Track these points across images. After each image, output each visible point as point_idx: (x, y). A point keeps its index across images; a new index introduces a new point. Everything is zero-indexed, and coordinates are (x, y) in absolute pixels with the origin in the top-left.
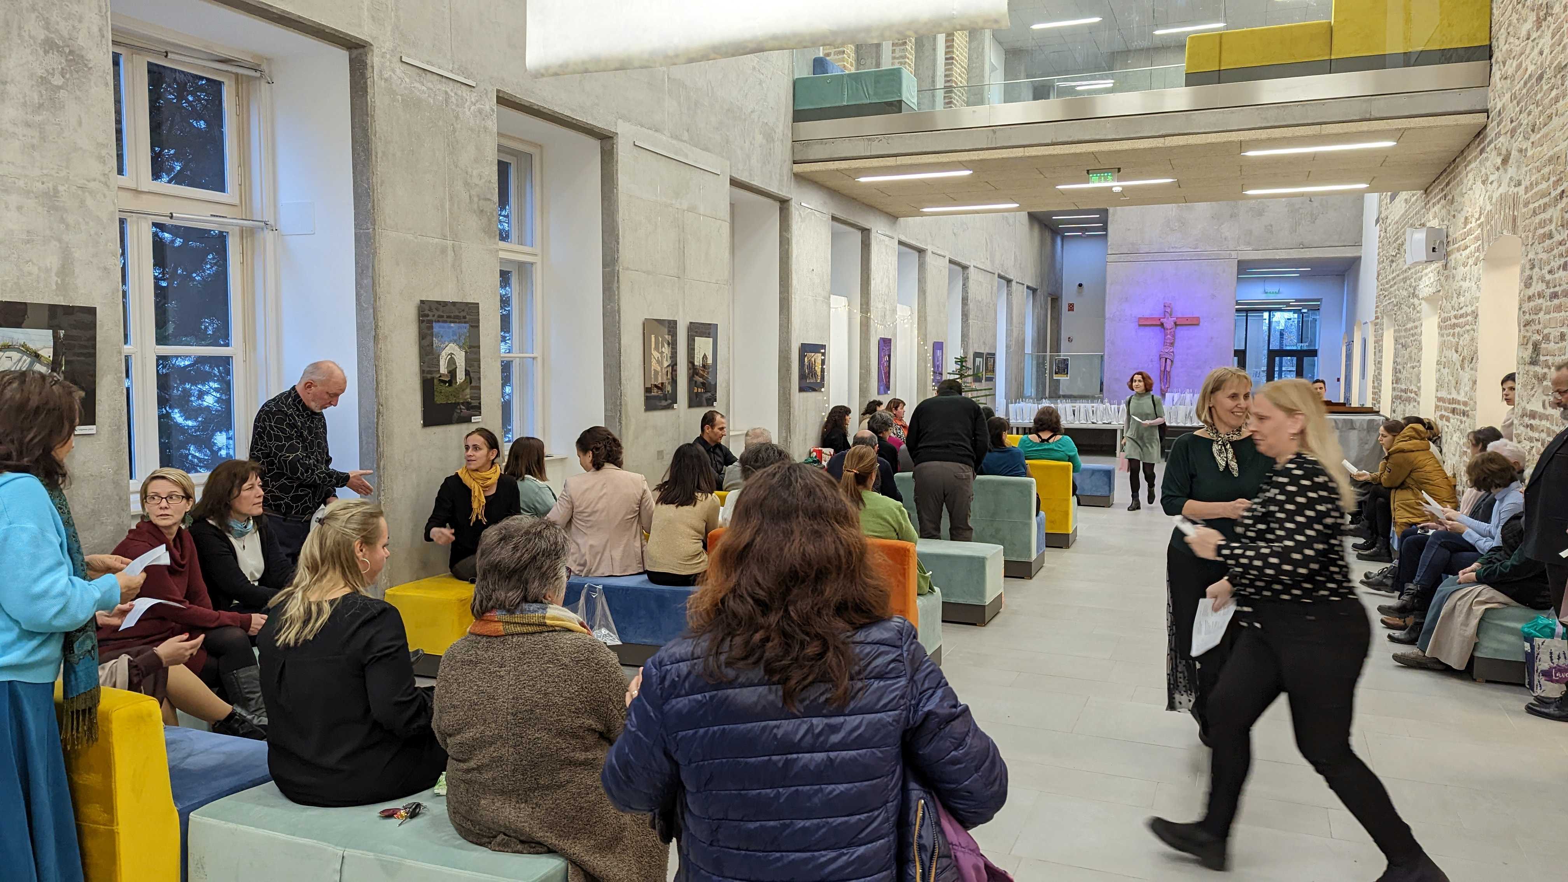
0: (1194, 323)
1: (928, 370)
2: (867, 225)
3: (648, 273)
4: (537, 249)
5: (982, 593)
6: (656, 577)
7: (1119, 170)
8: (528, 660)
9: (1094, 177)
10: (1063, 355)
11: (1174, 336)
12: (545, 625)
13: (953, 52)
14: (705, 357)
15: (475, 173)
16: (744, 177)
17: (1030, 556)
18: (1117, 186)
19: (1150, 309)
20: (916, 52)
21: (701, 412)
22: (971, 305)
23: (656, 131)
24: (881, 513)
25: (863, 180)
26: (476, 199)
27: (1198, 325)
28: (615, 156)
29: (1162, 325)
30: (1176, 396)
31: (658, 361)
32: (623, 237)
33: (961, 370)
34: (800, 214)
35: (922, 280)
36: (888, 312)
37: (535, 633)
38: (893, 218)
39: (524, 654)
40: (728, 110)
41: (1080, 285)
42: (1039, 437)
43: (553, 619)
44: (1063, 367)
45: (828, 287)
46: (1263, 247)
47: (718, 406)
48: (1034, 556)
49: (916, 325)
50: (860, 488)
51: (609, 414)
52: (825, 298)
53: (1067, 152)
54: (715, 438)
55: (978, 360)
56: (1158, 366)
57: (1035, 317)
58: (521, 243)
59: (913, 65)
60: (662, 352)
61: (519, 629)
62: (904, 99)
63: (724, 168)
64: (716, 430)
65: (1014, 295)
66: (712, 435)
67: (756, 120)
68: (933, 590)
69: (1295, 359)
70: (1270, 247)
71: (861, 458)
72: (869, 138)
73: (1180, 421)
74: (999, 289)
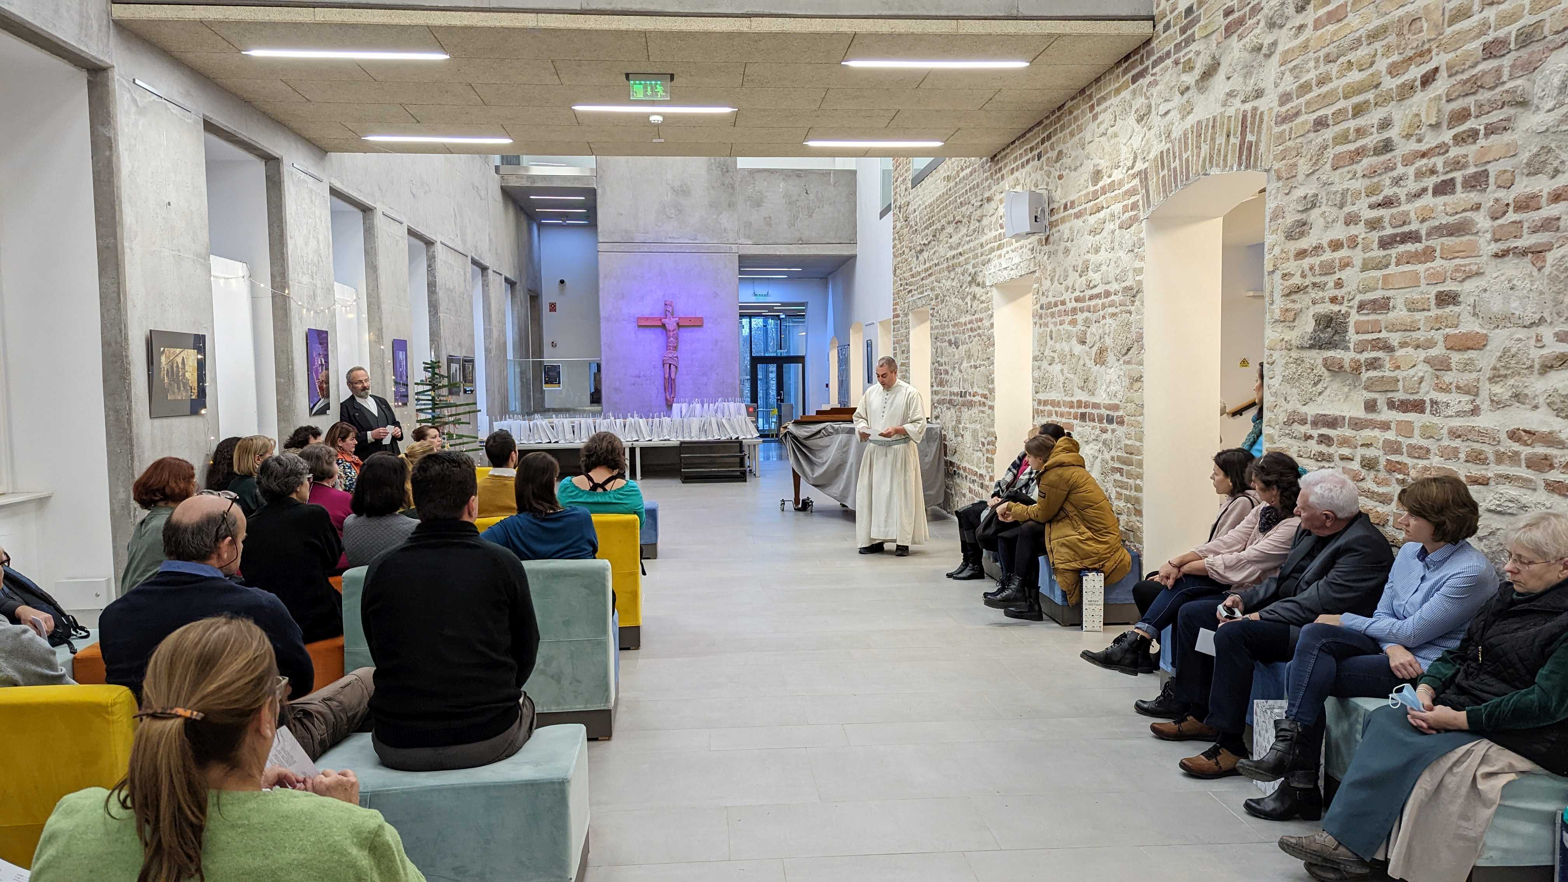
0: (697, 324)
1: (387, 377)
2: (275, 151)
5: (561, 859)
7: (672, 77)
10: (548, 360)
11: (677, 339)
18: (659, 114)
19: (649, 308)
22: (441, 294)
25: (258, 53)
29: (664, 326)
30: (684, 406)
34: (135, 101)
35: (370, 252)
36: (319, 291)
38: (319, 149)
41: (562, 282)
44: (552, 375)
45: (204, 236)
46: (764, 242)
48: (613, 697)
49: (365, 316)
52: (198, 256)
53: (607, 27)
55: (453, 366)
56: (662, 373)
57: (516, 315)
65: (491, 286)
70: (771, 241)
73: (694, 436)
74: (474, 277)
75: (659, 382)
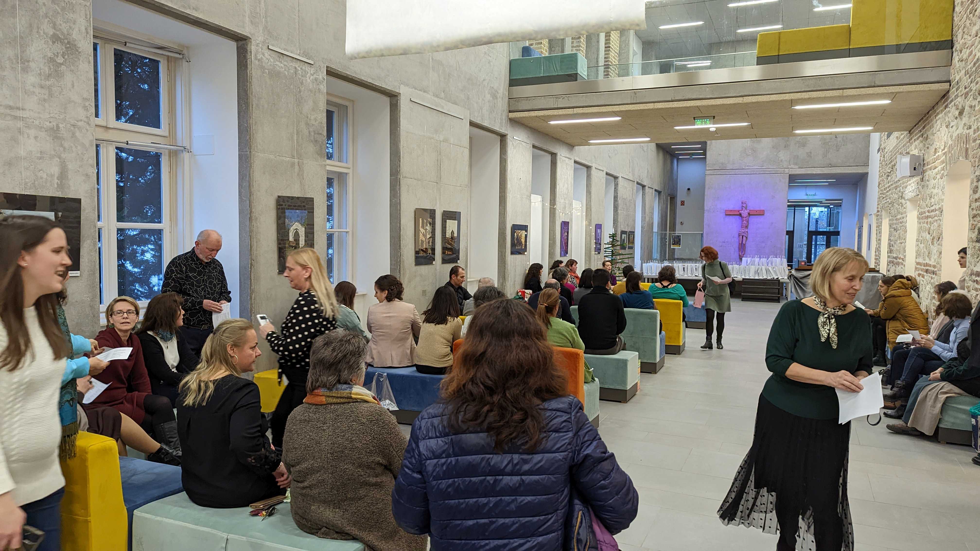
0: (761, 213)
1: (592, 241)
2: (554, 151)
3: (418, 180)
4: (350, 165)
5: (625, 382)
6: (421, 369)
7: (714, 117)
8: (340, 420)
9: (698, 122)
10: (677, 233)
11: (748, 222)
12: (351, 398)
13: (610, 43)
14: (453, 232)
15: (312, 118)
16: (478, 121)
17: (655, 359)
18: (713, 127)
19: (733, 205)
20: (587, 44)
21: (450, 267)
22: (620, 201)
23: (424, 92)
24: (562, 331)
25: (552, 123)
26: (312, 134)
27: (763, 215)
28: (399, 107)
29: (740, 215)
30: (749, 260)
31: (423, 235)
32: (403, 157)
33: (613, 241)
34: (513, 144)
35: (588, 186)
36: (567, 205)
37: (345, 403)
38: (571, 146)
39: (338, 416)
40: (469, 79)
41: (689, 189)
42: (662, 284)
43: (356, 394)
44: (677, 241)
45: (530, 189)
46: (805, 167)
47: (460, 263)
48: (658, 359)
49: (584, 214)
50: (549, 315)
51: (393, 267)
52: (527, 196)
53: (681, 106)
54: (458, 283)
55: (623, 235)
56: (738, 240)
57: (660, 208)
58: (340, 161)
59: (584, 51)
60: (426, 229)
61: (335, 400)
62: (579, 72)
63: (466, 116)
64: (459, 277)
65: (647, 195)
66: (456, 281)
67: (486, 84)
68: (594, 380)
69: (825, 237)
70: (810, 166)
71: (550, 296)
72: (557, 97)
73: (751, 276)
74: (637, 191)
75: (736, 245)
